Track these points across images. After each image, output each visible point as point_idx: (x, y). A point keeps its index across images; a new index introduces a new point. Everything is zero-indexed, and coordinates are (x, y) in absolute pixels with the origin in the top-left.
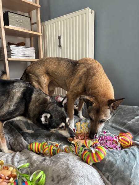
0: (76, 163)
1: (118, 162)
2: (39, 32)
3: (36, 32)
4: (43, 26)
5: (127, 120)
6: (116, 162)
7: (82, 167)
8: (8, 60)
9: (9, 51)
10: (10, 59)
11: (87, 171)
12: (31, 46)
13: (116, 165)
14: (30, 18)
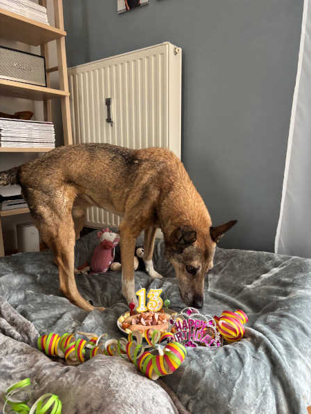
0: (125, 377)
1: (207, 373)
2: (63, 90)
3: (58, 89)
5: (245, 282)
6: (204, 374)
7: (134, 385)
11: (144, 394)
12: (46, 120)
13: (204, 379)
14: (42, 59)
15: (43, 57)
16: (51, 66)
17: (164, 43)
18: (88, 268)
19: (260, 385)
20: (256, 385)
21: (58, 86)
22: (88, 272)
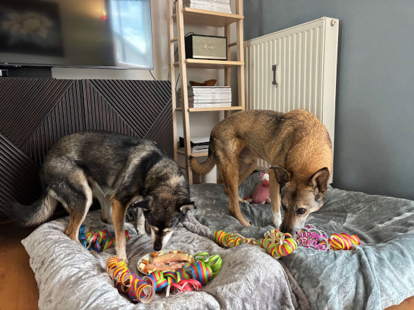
1: (309, 259)
2: (240, 61)
3: (236, 60)
4: (247, 47)
5: (378, 222)
6: (307, 259)
7: (262, 256)
8: (188, 111)
9: (191, 96)
10: (191, 110)
12: (226, 85)
13: (306, 262)
14: (225, 39)
15: (226, 38)
16: (231, 42)
17: (322, 18)
18: (251, 200)
19: (344, 273)
20: (342, 272)
21: (235, 58)
22: (251, 203)
